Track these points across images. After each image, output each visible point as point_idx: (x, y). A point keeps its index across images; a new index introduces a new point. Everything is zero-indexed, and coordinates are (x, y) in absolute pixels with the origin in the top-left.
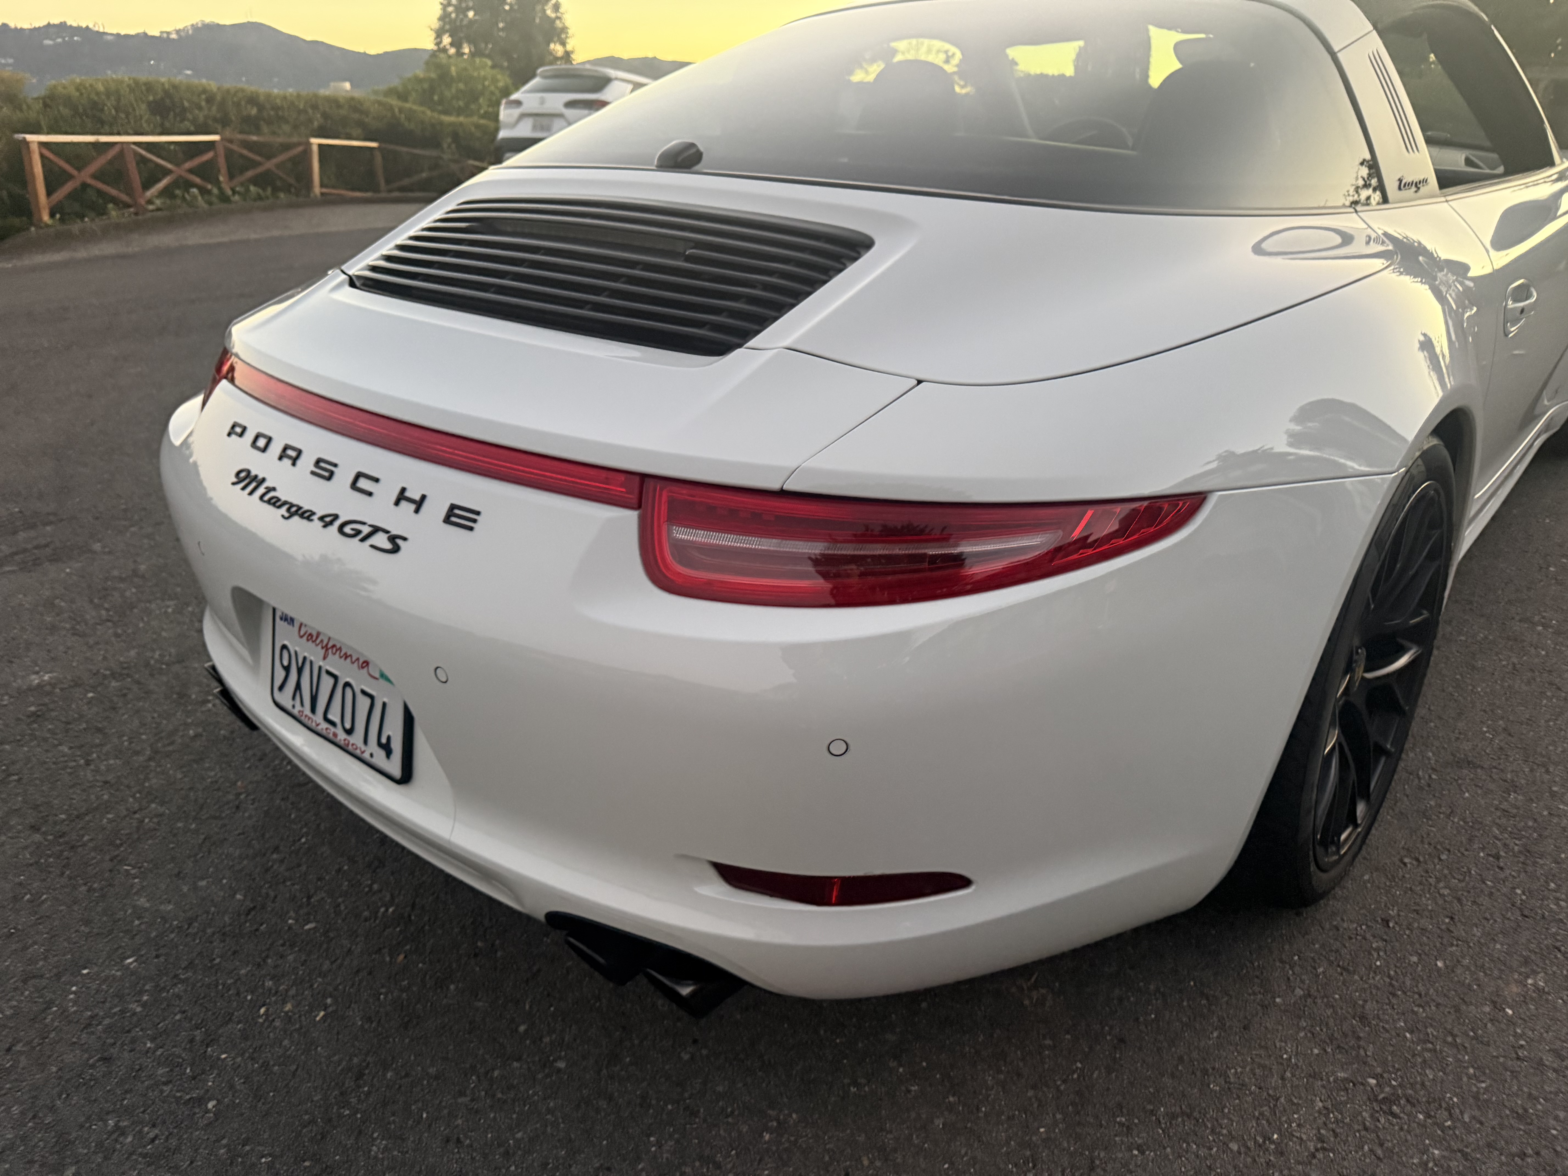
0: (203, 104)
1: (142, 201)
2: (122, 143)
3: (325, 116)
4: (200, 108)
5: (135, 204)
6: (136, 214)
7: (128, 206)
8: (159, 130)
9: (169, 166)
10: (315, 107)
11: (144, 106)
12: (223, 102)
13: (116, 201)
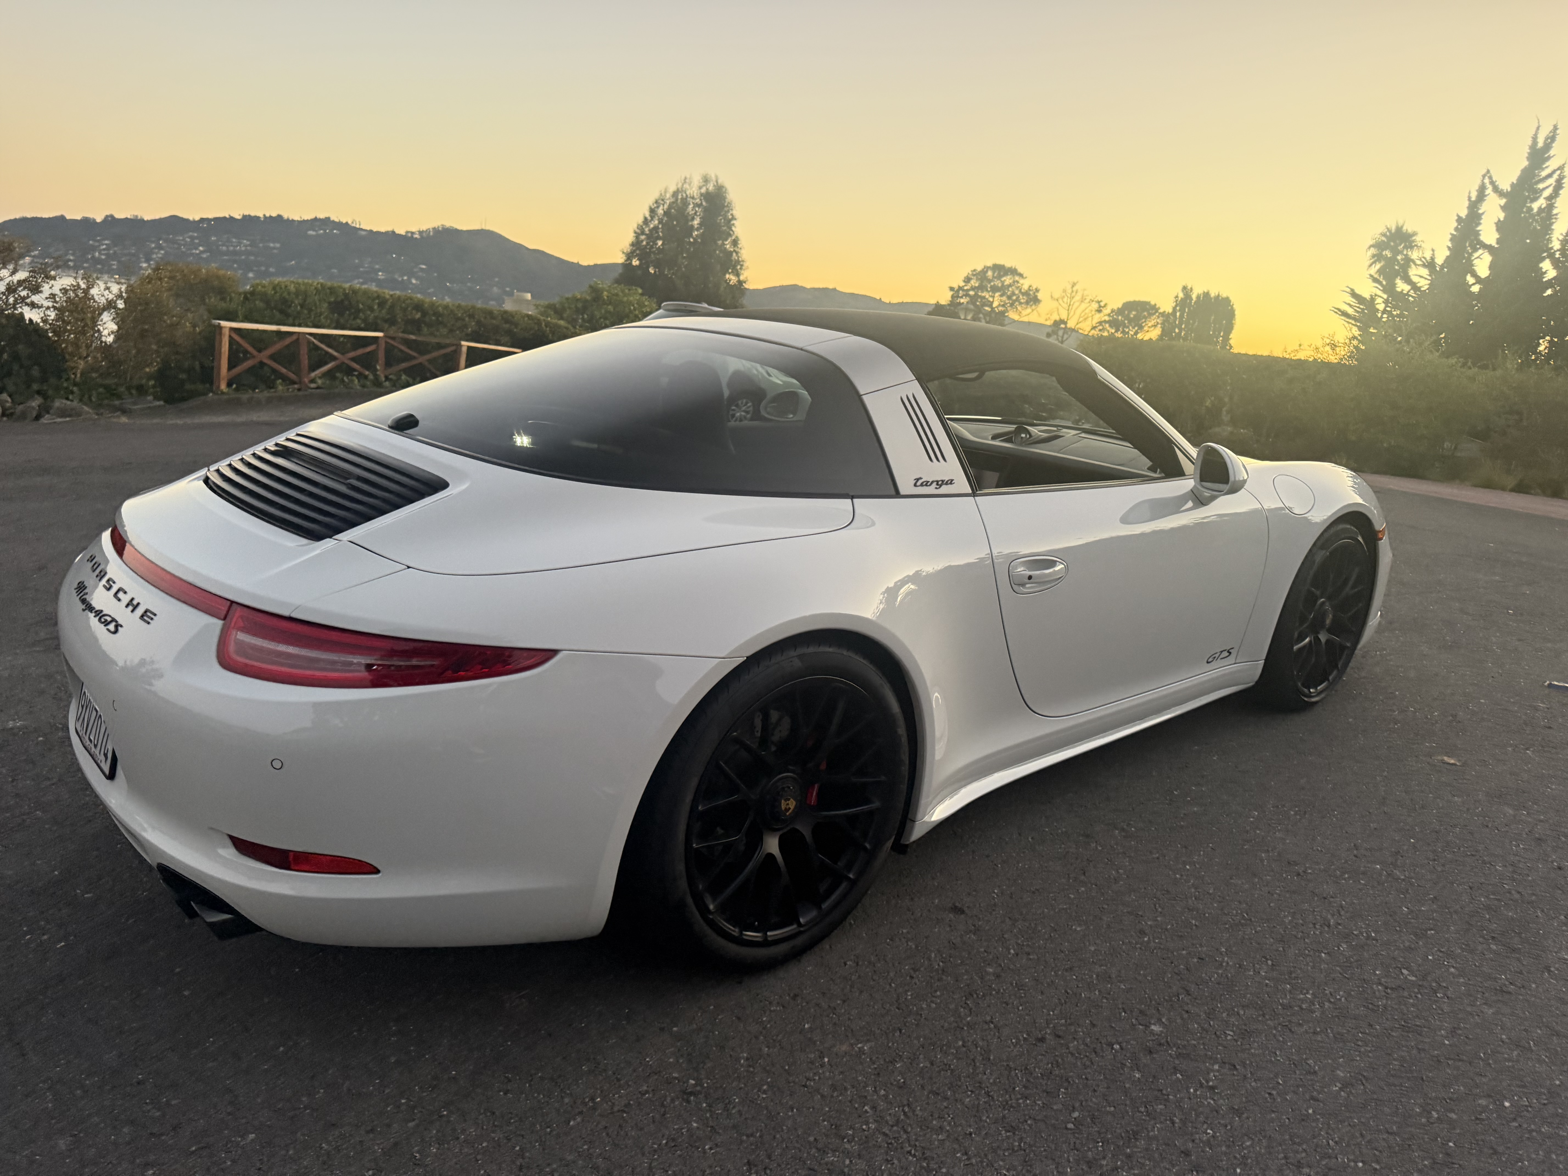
0: (376, 307)
1: (306, 380)
2: (299, 333)
3: (479, 323)
4: (372, 309)
5: (300, 382)
6: (299, 390)
7: (294, 383)
8: (334, 325)
9: (335, 354)
10: (471, 316)
11: (325, 305)
12: (392, 306)
13: (285, 378)
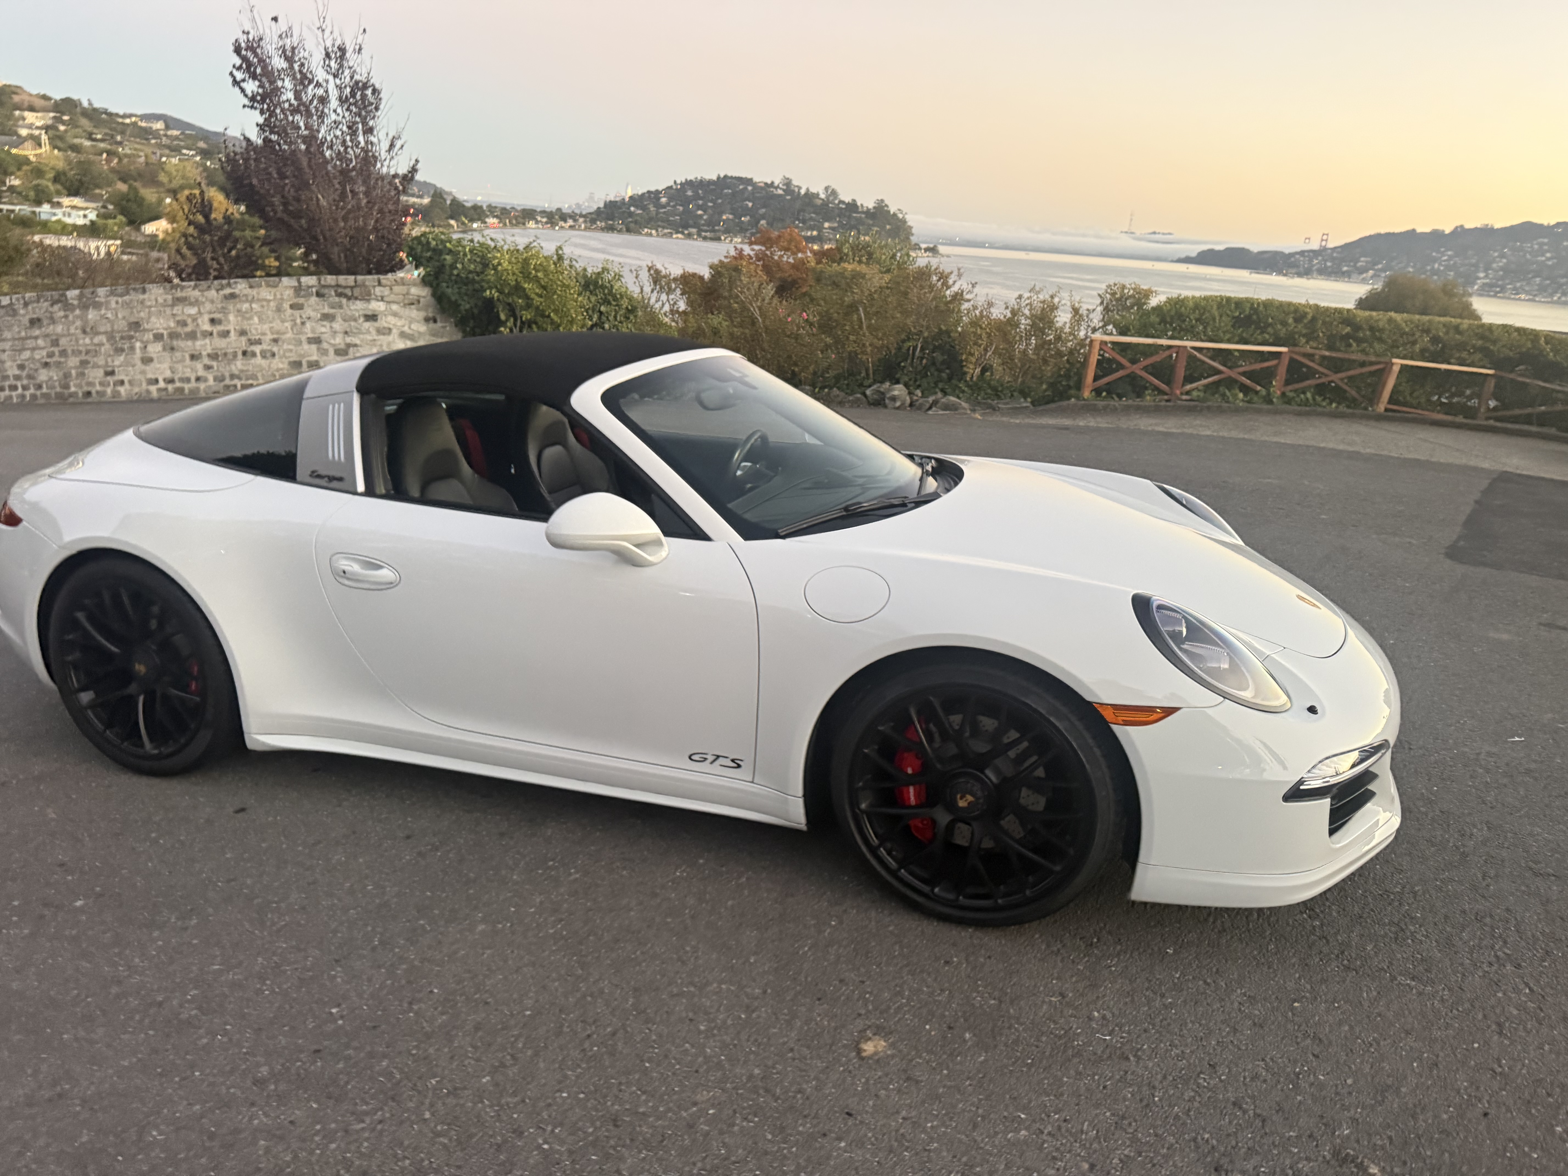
0: (1291, 321)
1: (1178, 392)
2: (1179, 347)
4: (1284, 324)
5: (1171, 394)
6: (1167, 401)
7: (1164, 394)
8: (1237, 339)
9: (1221, 368)
11: (1226, 320)
12: (1314, 319)
13: (1156, 388)
